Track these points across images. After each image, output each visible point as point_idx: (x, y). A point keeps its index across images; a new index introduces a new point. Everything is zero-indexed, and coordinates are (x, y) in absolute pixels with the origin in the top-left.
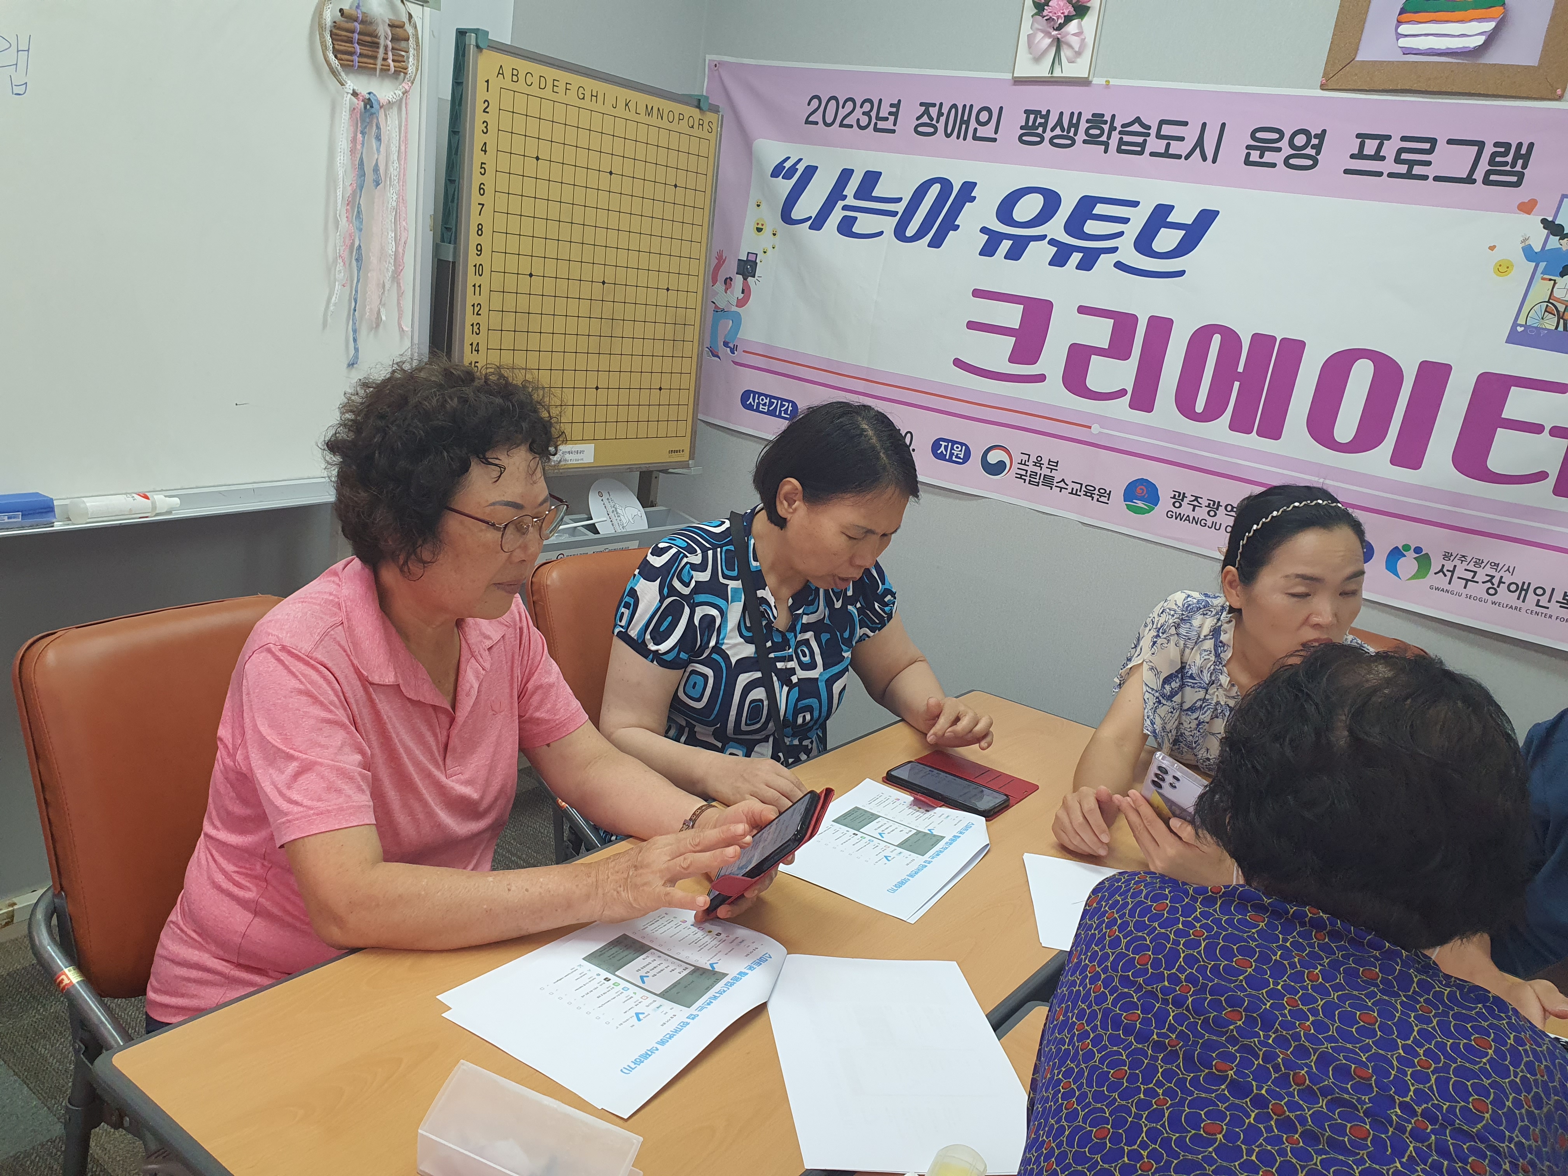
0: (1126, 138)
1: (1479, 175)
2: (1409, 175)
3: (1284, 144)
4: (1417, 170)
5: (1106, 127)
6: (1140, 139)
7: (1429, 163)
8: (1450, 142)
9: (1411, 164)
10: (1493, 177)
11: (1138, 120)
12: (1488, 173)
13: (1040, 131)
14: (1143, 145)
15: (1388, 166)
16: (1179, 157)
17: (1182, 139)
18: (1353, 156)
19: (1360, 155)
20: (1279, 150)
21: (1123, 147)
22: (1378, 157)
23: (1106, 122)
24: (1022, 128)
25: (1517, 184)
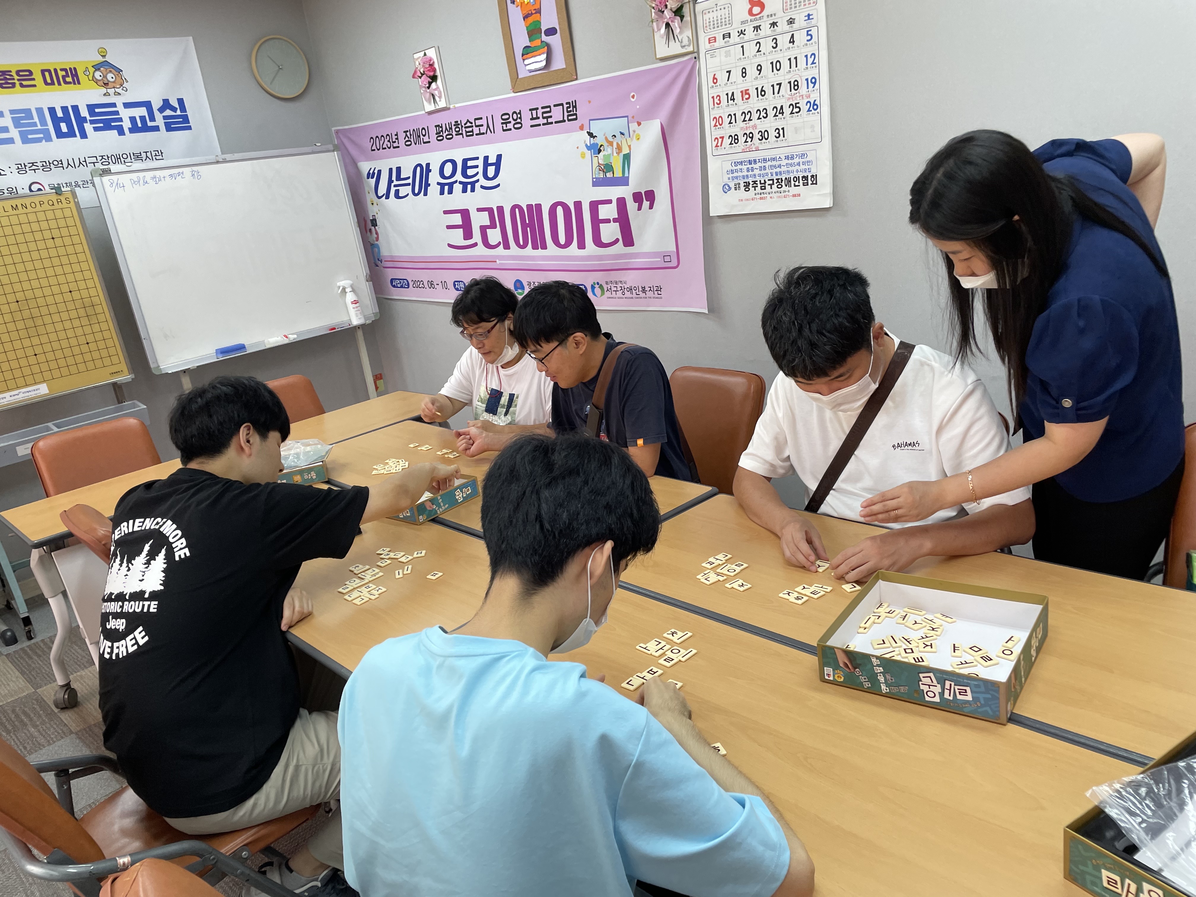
0: (468, 130)
1: (566, 118)
2: (548, 123)
3: (511, 119)
4: (550, 120)
5: (460, 126)
6: (470, 129)
7: (551, 117)
8: (555, 106)
9: (547, 118)
10: (570, 118)
11: (468, 121)
12: (568, 116)
13: (441, 134)
14: (472, 131)
15: (541, 121)
16: (483, 134)
17: (482, 125)
18: (531, 119)
19: (532, 119)
20: (510, 122)
21: (468, 134)
22: (538, 118)
23: (459, 124)
24: (436, 134)
25: (576, 119)
